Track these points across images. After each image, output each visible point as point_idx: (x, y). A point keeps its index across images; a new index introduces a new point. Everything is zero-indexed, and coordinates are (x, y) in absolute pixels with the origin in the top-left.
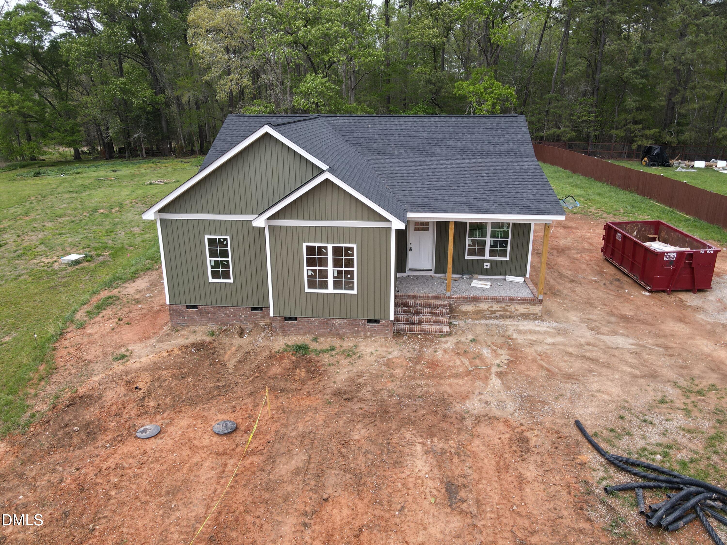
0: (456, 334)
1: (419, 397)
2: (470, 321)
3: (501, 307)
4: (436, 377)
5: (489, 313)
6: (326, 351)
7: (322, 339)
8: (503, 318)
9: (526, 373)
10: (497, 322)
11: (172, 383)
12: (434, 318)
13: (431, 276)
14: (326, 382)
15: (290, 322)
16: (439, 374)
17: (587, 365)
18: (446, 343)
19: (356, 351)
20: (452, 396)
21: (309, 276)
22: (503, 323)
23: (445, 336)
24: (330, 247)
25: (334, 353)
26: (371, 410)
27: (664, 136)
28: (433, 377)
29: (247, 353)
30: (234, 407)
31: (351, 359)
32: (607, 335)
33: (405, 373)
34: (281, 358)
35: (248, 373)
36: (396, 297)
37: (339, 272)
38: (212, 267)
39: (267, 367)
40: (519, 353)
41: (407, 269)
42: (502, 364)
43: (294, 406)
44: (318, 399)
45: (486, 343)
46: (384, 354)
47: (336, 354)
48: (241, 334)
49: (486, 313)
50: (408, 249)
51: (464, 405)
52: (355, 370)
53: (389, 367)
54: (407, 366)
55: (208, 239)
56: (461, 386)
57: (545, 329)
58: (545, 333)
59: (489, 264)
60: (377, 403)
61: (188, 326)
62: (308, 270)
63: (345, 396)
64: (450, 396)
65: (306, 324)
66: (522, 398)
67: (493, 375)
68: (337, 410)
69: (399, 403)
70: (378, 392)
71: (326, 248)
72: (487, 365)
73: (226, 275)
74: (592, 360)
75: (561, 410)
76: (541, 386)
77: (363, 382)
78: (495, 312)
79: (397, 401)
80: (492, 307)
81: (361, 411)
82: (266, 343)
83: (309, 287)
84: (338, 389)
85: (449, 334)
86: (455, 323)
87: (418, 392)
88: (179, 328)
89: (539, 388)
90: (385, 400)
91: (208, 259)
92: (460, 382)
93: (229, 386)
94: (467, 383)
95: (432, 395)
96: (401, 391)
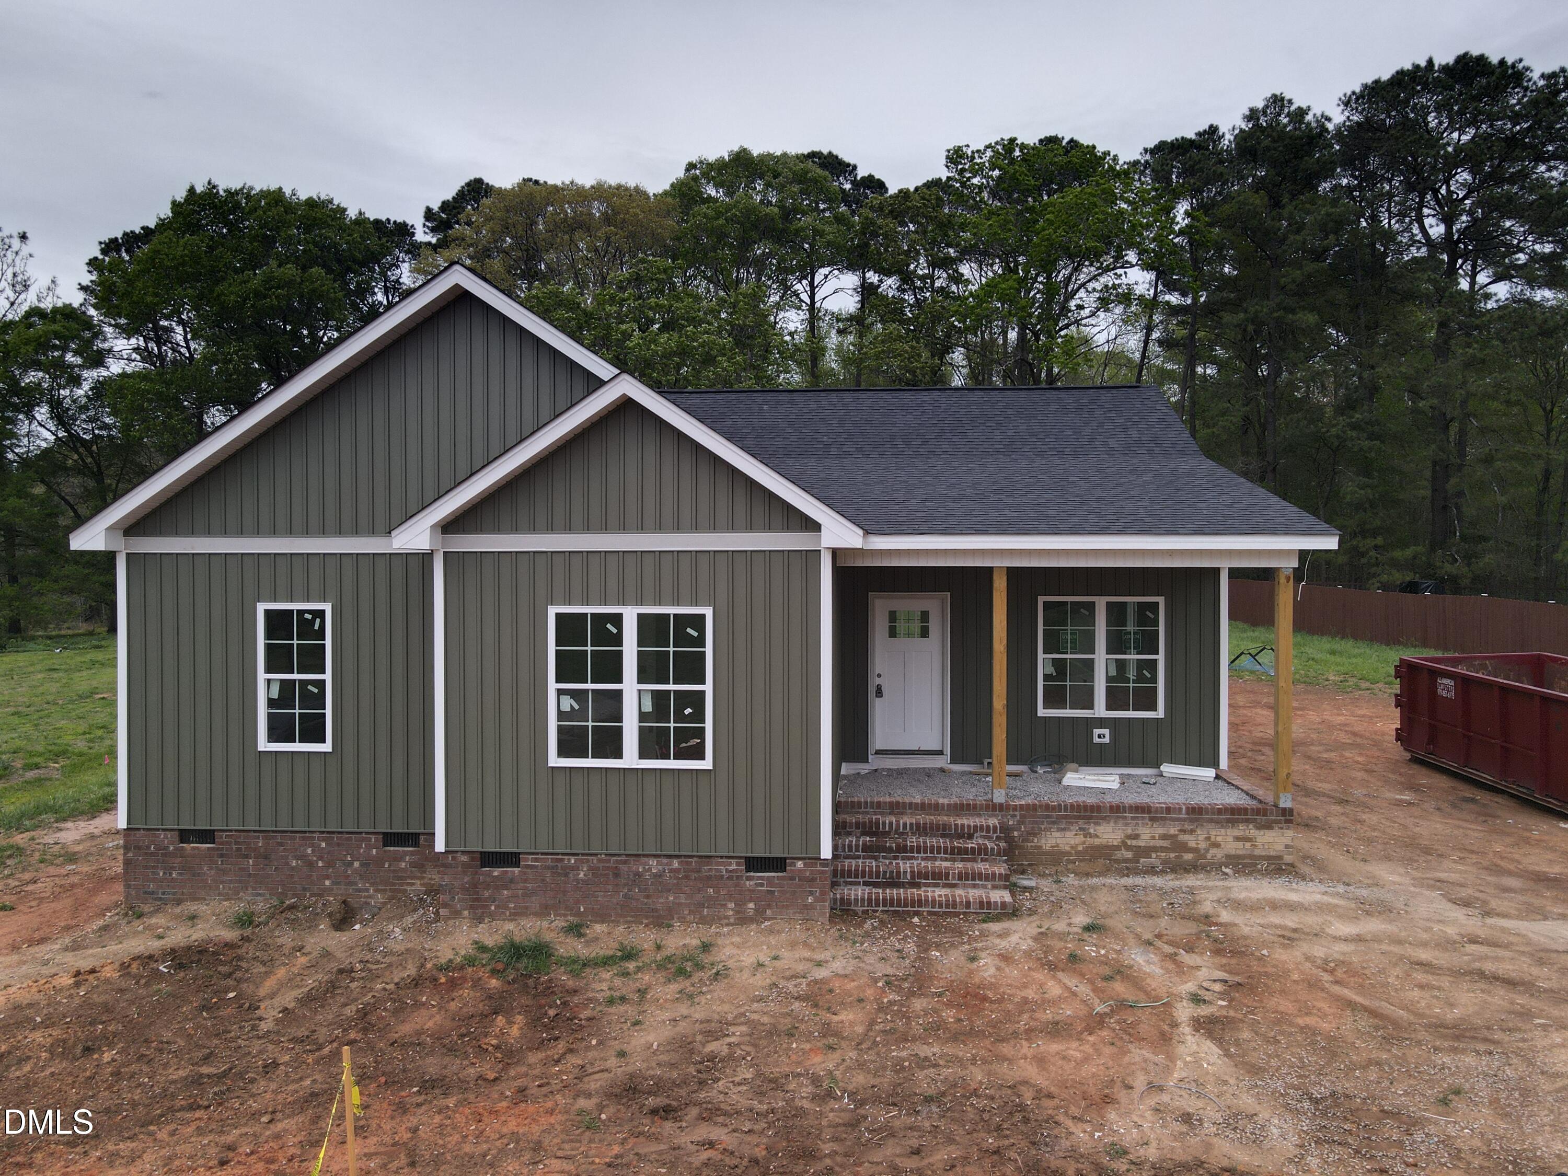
0: (1032, 912)
1: (928, 1100)
2: (1071, 879)
3: (1164, 837)
4: (982, 1034)
5: (1129, 855)
6: (606, 962)
7: (599, 928)
8: (1174, 871)
9: (1300, 1021)
10: (1158, 881)
11: (43, 1068)
12: (960, 865)
13: (942, 770)
14: (591, 1055)
15: (496, 872)
16: (994, 1025)
17: (1500, 998)
18: (1003, 935)
19: (706, 959)
20: (1050, 1096)
21: (561, 715)
22: (1177, 883)
23: (997, 918)
24: (630, 615)
25: (631, 966)
26: (746, 1150)
27: (1438, 564)
28: (972, 1033)
29: (341, 971)
30: (231, 1148)
31: (687, 983)
32: (1519, 918)
33: (872, 1023)
34: (453, 984)
35: (322, 1034)
36: (837, 807)
37: (660, 698)
38: (271, 703)
39: (396, 1012)
40: (1255, 966)
41: (871, 751)
42: (1207, 996)
43: (457, 1137)
44: (551, 1112)
45: (1138, 937)
46: (800, 967)
47: (639, 969)
48: (343, 921)
49: (1118, 855)
50: (872, 691)
51: (1101, 1127)
52: (697, 1016)
53: (816, 1006)
54: (878, 1001)
55: (267, 612)
56: (1079, 1064)
57: (1318, 897)
58: (1321, 908)
59: (1106, 732)
60: (770, 1125)
61: (179, 902)
62: (560, 692)
63: (651, 1102)
64: (1041, 1095)
65: (548, 874)
66: (1316, 1102)
67: (1187, 1030)
68: (616, 1149)
69: (853, 1124)
70: (777, 1084)
71: (617, 620)
72: (1157, 999)
73: (314, 732)
74: (1510, 983)
75: (1476, 1143)
76: (1370, 1062)
77: (726, 1050)
78: (1146, 851)
79: (846, 1117)
80: (1136, 837)
81: (710, 1153)
82: (415, 942)
83: (563, 752)
84: (632, 1076)
85: (1011, 912)
86: (1026, 883)
87: (924, 1082)
88: (146, 908)
89: (1365, 1067)
90: (800, 1113)
91: (262, 676)
92: (1073, 1049)
93: (241, 1075)
94: (1099, 1053)
95: (975, 1093)
96: (860, 1079)
